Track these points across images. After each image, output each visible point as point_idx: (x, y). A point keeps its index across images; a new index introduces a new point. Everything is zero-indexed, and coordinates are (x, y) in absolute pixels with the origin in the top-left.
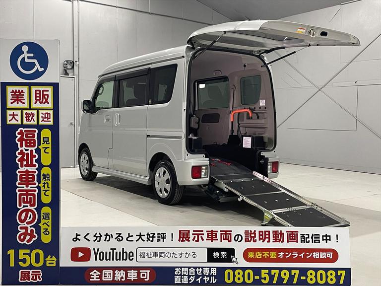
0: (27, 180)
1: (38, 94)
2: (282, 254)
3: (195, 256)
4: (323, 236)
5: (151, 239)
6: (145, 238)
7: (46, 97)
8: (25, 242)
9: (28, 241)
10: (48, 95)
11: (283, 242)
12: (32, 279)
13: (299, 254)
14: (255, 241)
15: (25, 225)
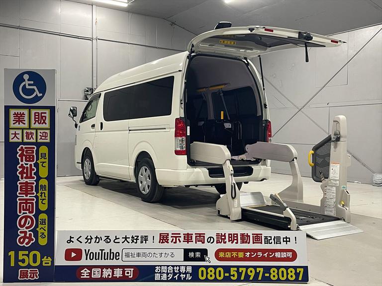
0: (26, 191)
1: (37, 115)
2: (248, 254)
3: (173, 256)
4: (284, 238)
5: (135, 241)
6: (130, 240)
7: (44, 118)
8: (24, 244)
9: (27, 244)
10: (45, 117)
11: (249, 243)
12: (30, 277)
13: (263, 254)
14: (224, 243)
15: (24, 229)
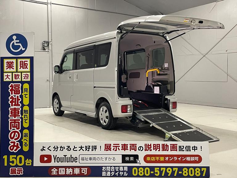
0: (15, 114)
1: (21, 63)
2: (167, 158)
3: (114, 159)
4: (193, 147)
5: (88, 149)
6: (84, 149)
7: (26, 65)
9: (15, 150)
11: (168, 150)
12: (17, 173)
13: (178, 158)
14: (151, 150)
15: (13, 140)
